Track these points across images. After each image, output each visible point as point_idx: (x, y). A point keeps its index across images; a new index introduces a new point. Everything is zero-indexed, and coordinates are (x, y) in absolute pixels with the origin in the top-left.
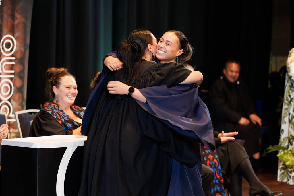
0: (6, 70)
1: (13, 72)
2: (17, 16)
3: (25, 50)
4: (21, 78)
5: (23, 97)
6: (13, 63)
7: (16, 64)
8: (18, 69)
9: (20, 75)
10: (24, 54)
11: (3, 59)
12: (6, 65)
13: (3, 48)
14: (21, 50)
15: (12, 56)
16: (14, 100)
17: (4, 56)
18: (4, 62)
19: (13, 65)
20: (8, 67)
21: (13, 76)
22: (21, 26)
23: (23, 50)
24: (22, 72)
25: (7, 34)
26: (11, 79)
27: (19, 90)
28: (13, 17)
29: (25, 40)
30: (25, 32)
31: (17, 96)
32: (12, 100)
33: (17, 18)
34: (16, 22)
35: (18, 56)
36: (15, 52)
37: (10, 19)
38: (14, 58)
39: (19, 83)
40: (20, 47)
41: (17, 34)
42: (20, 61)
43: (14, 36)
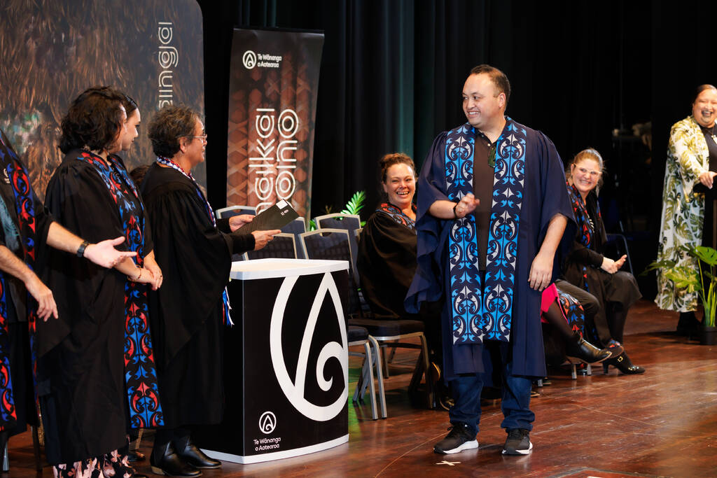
0: (286, 158)
1: (295, 160)
2: (300, 82)
3: (310, 130)
4: (305, 169)
5: (307, 196)
6: (295, 148)
7: (299, 149)
8: (301, 156)
9: (303, 165)
10: (309, 135)
11: (282, 143)
12: (286, 151)
13: (281, 127)
14: (305, 131)
15: (294, 138)
16: (295, 200)
17: (283, 139)
18: (282, 147)
19: (294, 151)
20: (288, 153)
21: (294, 167)
22: (304, 97)
23: (307, 130)
24: (306, 160)
25: (287, 109)
26: (292, 171)
27: (302, 186)
28: (294, 84)
29: (310, 117)
30: (310, 106)
31: (300, 194)
32: (293, 200)
33: (300, 86)
34: (299, 91)
35: (302, 139)
36: (297, 134)
37: (290, 88)
38: (296, 142)
39: (302, 176)
40: (303, 126)
41: (300, 108)
42: (304, 145)
43: (295, 111)
